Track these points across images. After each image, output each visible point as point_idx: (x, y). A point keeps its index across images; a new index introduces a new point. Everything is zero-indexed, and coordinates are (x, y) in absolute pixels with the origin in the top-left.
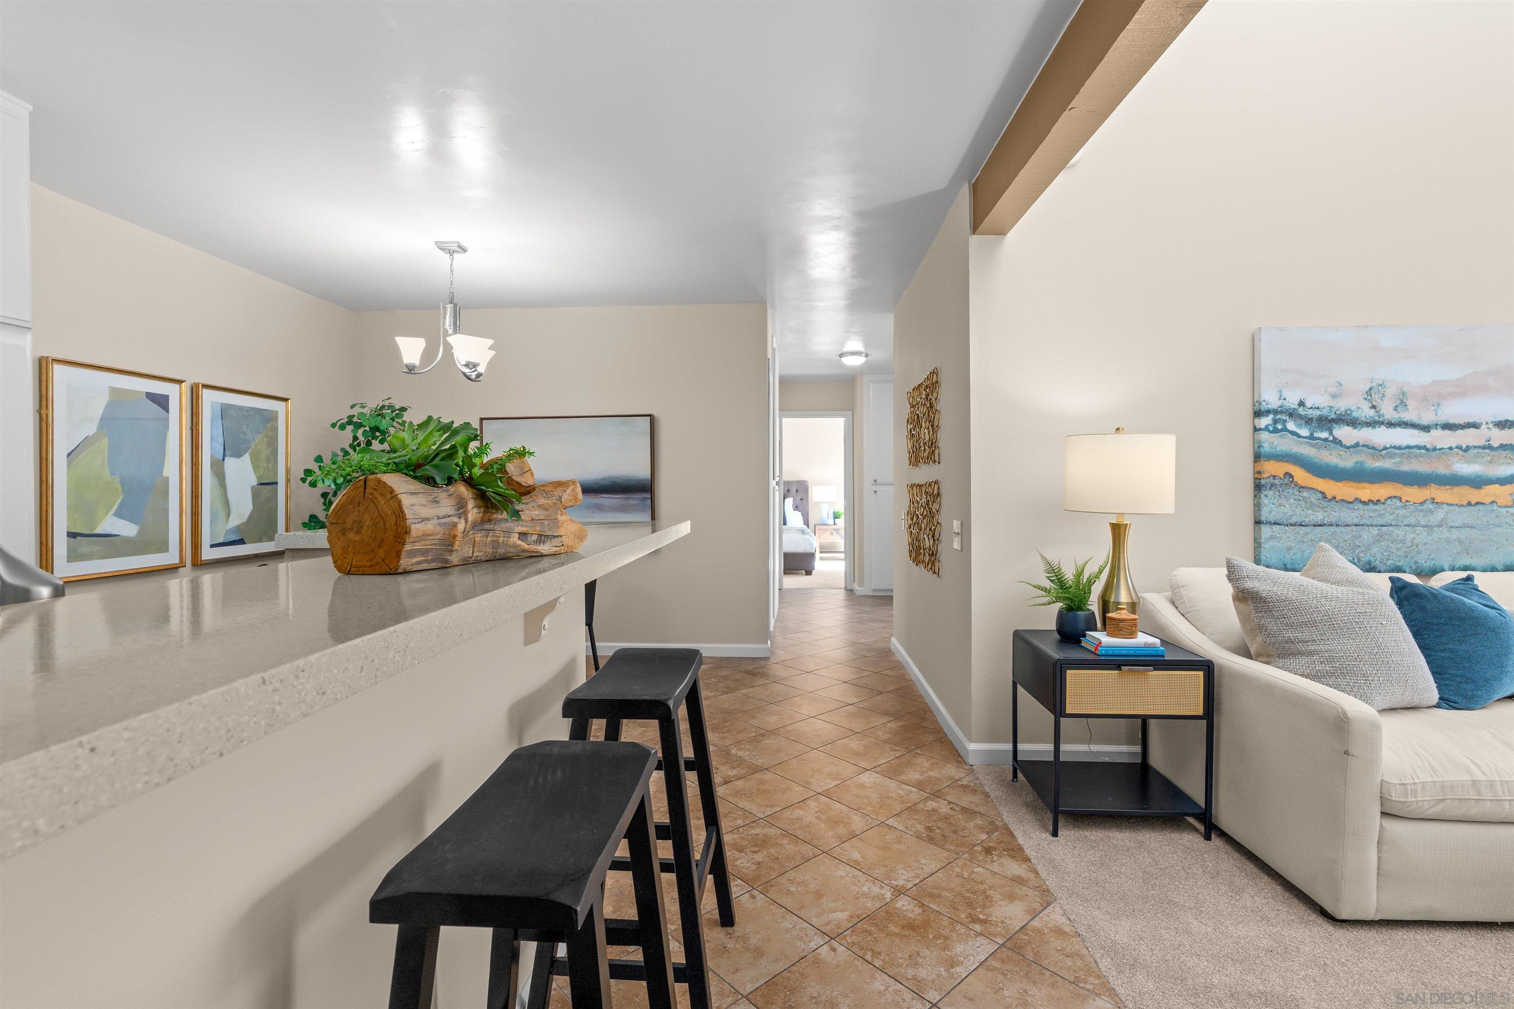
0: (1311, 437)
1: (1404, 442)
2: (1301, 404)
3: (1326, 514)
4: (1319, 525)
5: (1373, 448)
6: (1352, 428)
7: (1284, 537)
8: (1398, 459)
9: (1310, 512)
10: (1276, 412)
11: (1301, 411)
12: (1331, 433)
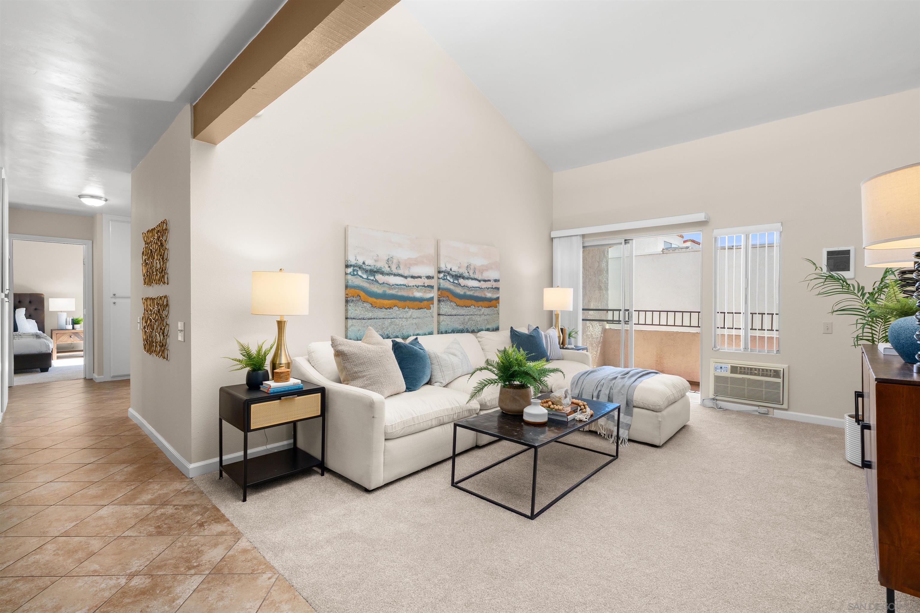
0: (367, 279)
1: (399, 283)
2: (364, 263)
3: (372, 314)
4: (370, 319)
5: (389, 285)
6: (382, 276)
7: (357, 325)
8: (397, 290)
9: (367, 313)
10: (354, 266)
11: (364, 266)
12: (374, 277)
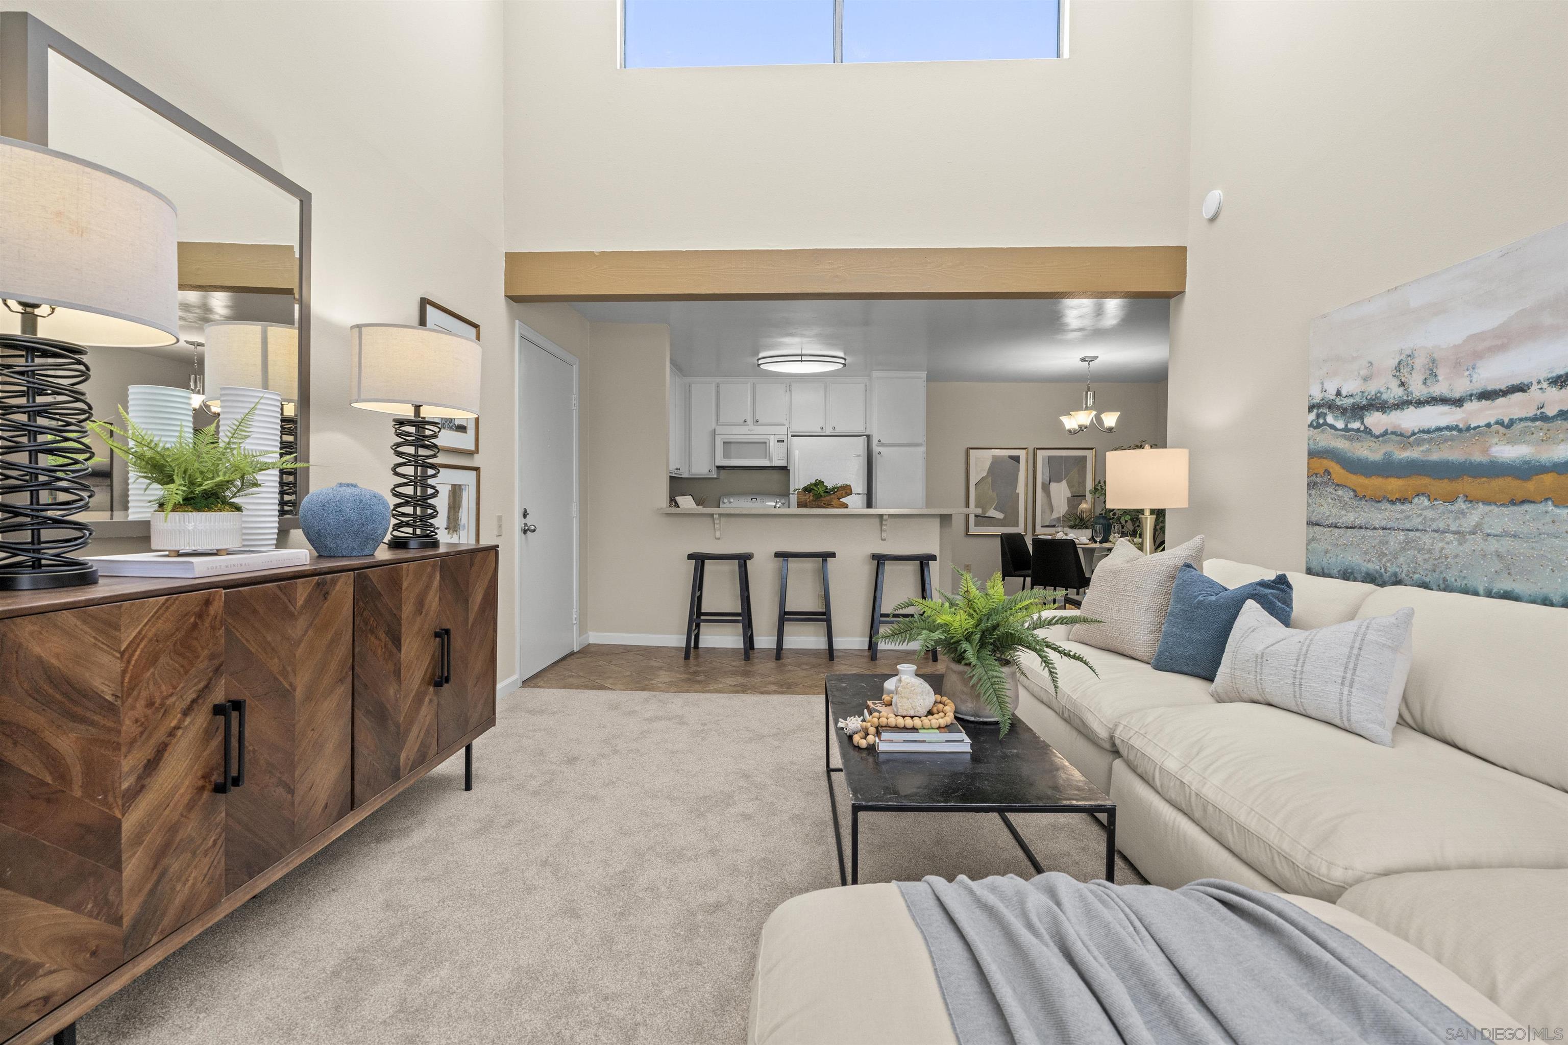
0: (1346, 429)
1: (1432, 424)
2: (1339, 393)
3: (1357, 515)
4: (1351, 528)
5: (1401, 435)
6: (1381, 413)
8: (1424, 447)
9: (1343, 512)
11: (1339, 402)
12: (1362, 423)
